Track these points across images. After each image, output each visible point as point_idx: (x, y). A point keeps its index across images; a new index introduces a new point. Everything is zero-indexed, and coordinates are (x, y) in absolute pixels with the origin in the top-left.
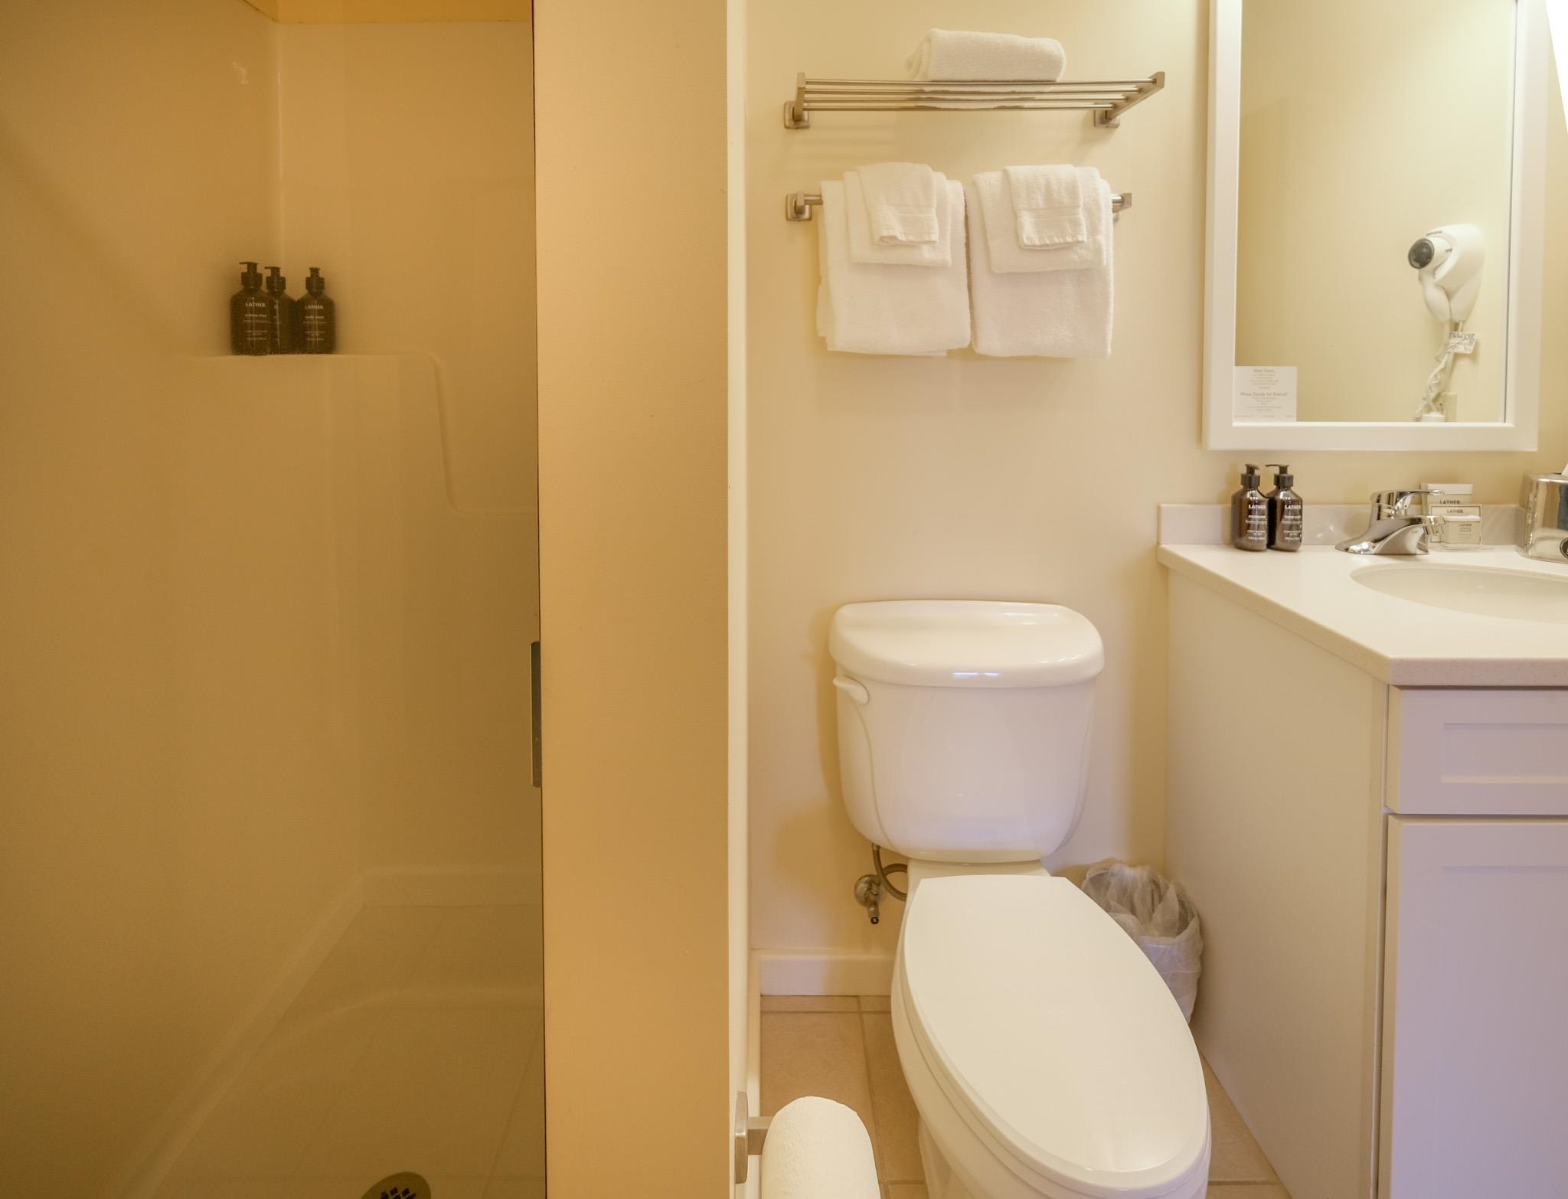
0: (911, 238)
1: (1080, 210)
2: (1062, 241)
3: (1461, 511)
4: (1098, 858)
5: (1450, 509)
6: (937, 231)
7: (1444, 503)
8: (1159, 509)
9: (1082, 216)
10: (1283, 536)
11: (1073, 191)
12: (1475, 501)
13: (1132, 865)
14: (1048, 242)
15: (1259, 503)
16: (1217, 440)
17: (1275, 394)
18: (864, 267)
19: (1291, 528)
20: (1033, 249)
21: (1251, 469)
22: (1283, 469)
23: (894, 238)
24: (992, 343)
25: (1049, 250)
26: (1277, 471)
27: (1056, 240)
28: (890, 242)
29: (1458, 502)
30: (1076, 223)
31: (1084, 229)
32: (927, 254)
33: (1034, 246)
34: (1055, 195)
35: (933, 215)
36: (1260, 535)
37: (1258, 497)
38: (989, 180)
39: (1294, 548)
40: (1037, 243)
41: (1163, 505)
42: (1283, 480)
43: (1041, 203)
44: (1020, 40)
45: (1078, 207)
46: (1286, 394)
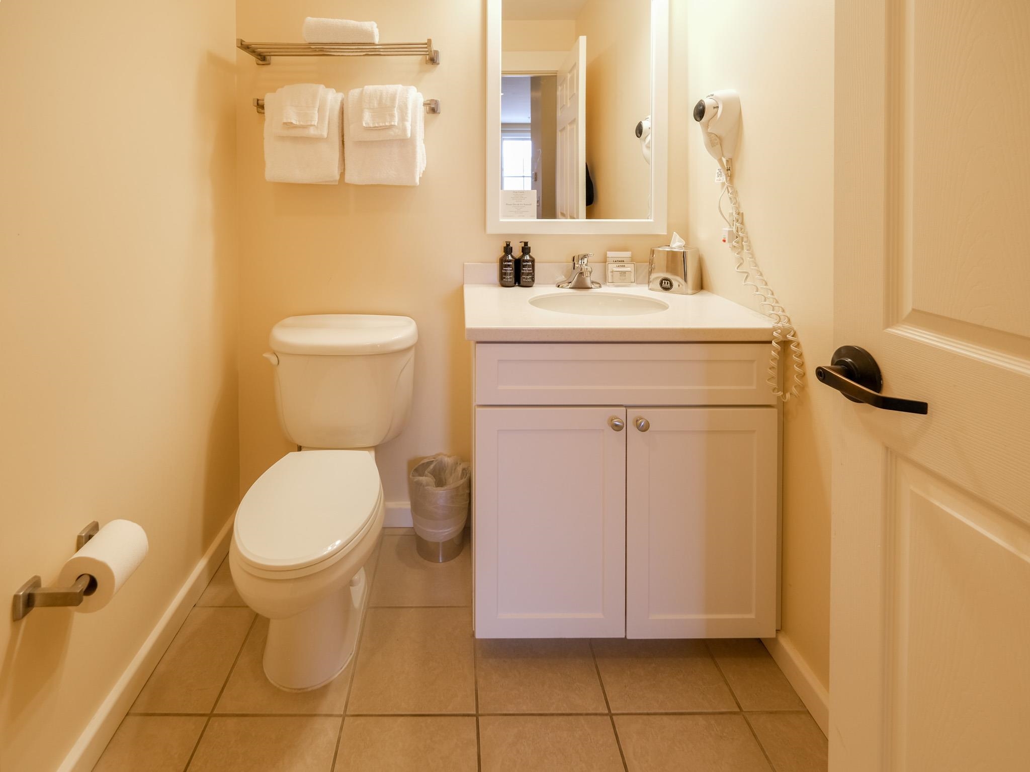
0: (302, 123)
1: (396, 109)
2: (384, 125)
3: (624, 266)
4: (434, 453)
5: (618, 265)
6: (317, 120)
7: (616, 261)
8: (464, 264)
9: (396, 113)
10: (525, 279)
11: (393, 98)
12: (632, 260)
13: (449, 456)
14: (377, 125)
15: (510, 261)
16: (491, 229)
17: (524, 204)
18: (282, 138)
19: (528, 274)
20: (369, 129)
21: (508, 245)
22: (526, 244)
23: (292, 123)
24: (352, 177)
25: (380, 129)
26: (523, 245)
27: (381, 124)
28: (289, 125)
29: (623, 261)
30: (392, 116)
31: (396, 119)
32: (312, 132)
33: (370, 127)
34: (384, 101)
35: (316, 112)
36: (510, 278)
37: (510, 258)
38: (355, 93)
39: (531, 285)
40: (372, 126)
41: (465, 264)
42: (526, 249)
43: (376, 105)
44: (352, 23)
45: (395, 107)
46: (531, 204)
